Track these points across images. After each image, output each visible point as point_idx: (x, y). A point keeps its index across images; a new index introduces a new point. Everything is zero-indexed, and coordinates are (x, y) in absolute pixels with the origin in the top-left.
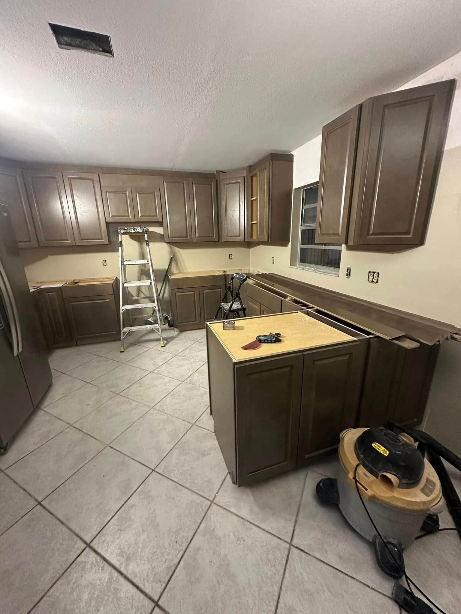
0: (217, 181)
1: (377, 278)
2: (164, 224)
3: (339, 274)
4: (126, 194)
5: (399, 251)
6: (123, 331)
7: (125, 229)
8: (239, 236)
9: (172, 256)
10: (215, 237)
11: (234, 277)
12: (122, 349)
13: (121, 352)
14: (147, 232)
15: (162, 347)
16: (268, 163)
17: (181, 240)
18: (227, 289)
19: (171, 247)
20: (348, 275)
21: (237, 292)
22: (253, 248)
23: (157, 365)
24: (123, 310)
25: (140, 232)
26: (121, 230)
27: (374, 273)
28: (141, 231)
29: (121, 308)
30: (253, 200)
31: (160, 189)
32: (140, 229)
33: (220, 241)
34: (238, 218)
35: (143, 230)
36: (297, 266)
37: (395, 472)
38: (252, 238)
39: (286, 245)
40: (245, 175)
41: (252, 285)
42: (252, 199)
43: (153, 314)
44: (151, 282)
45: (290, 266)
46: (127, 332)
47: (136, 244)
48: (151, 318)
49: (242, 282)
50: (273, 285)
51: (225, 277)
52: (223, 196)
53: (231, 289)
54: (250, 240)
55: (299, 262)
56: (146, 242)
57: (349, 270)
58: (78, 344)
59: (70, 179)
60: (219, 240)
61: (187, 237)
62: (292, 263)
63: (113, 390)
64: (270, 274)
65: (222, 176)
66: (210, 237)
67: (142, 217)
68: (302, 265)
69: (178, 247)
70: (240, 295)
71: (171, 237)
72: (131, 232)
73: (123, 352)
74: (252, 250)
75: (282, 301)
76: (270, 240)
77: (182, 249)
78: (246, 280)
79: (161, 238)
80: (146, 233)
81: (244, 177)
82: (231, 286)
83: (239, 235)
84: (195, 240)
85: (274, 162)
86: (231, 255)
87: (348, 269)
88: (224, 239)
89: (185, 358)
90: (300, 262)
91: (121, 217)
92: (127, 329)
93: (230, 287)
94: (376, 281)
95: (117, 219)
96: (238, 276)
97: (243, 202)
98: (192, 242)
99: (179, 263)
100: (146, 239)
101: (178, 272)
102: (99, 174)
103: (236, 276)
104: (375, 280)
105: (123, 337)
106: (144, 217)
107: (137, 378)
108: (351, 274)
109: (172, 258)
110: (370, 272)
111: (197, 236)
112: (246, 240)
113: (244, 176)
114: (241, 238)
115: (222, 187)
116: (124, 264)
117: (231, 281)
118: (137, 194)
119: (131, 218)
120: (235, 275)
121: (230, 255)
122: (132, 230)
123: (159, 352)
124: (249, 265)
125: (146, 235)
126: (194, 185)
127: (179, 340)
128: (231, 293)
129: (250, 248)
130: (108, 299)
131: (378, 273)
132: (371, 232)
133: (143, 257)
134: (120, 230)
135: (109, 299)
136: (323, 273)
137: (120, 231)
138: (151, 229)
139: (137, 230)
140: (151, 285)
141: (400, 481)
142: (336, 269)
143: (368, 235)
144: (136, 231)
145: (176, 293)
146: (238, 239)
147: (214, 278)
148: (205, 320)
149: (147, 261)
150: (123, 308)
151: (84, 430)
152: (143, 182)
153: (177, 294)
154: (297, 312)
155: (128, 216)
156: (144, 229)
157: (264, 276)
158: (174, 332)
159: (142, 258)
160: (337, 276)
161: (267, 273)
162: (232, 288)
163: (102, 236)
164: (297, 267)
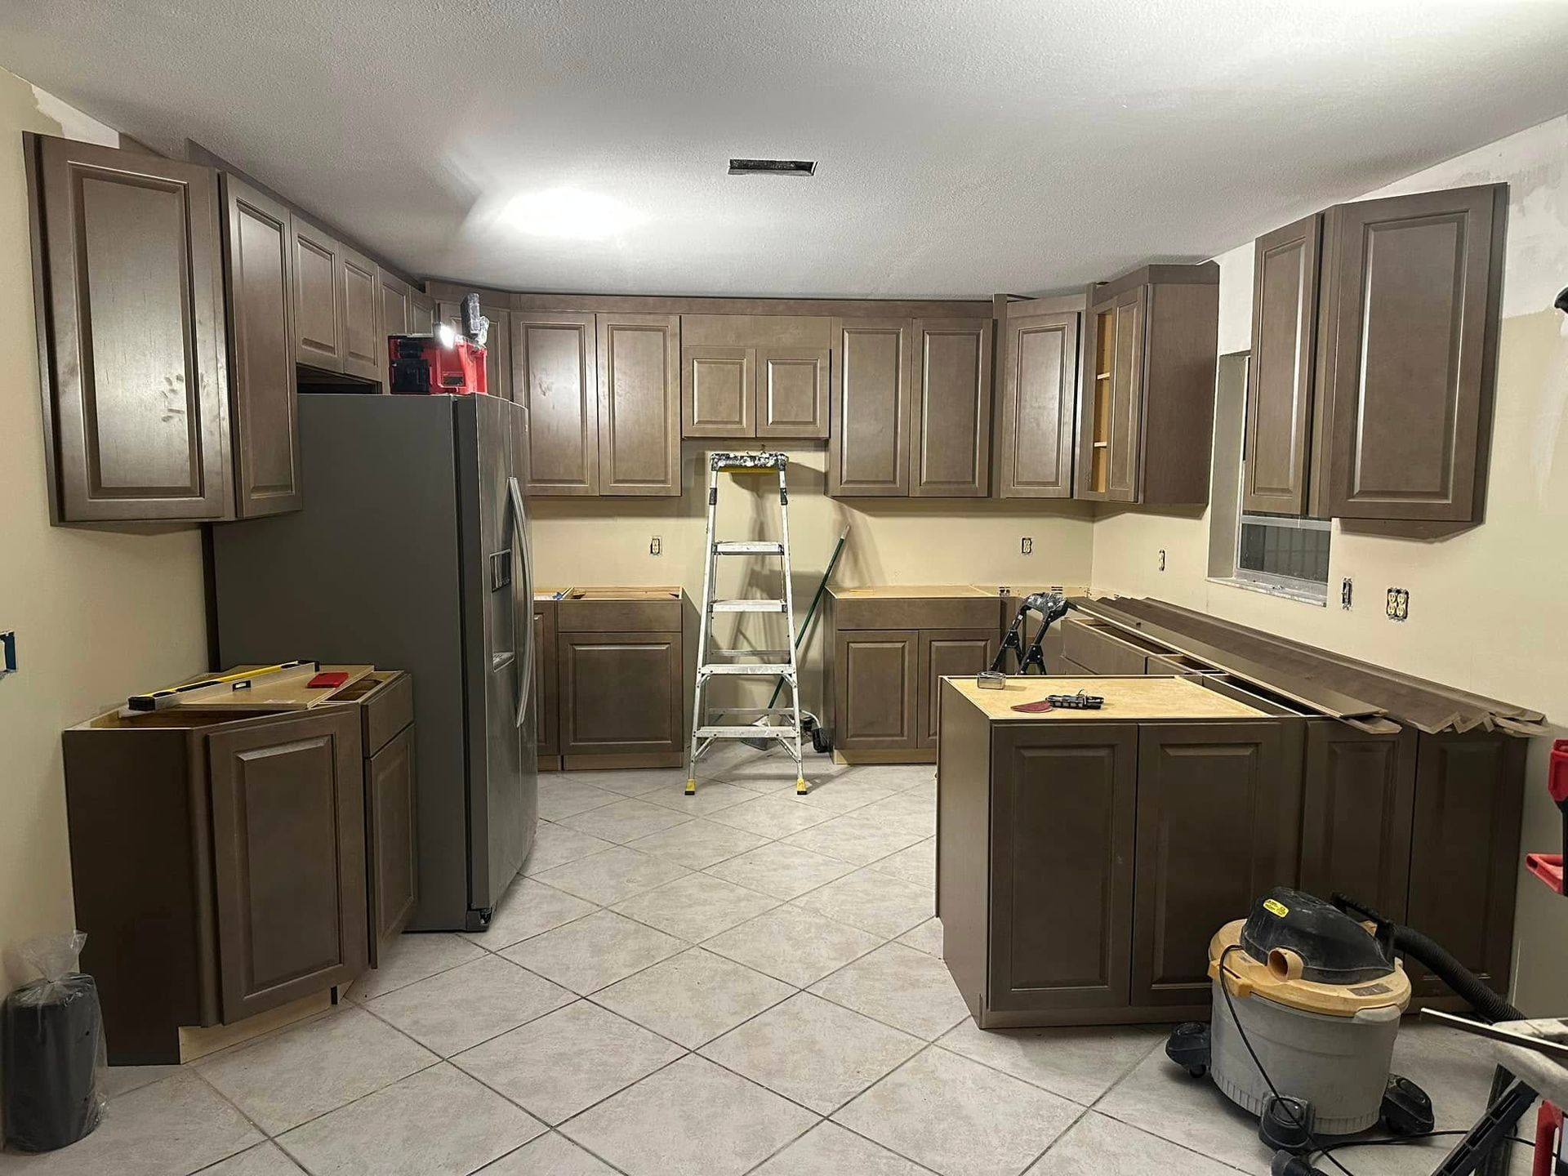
0: (995, 323)
1: (1404, 606)
2: (834, 444)
3: (1326, 600)
4: (741, 365)
5: (1441, 539)
6: (699, 734)
7: (728, 458)
8: (1056, 483)
9: (842, 538)
10: (980, 484)
11: (1030, 603)
12: (689, 784)
13: (687, 793)
14: (785, 466)
15: (799, 793)
16: (1141, 289)
17: (876, 489)
18: (1006, 642)
19: (842, 510)
20: (1347, 600)
21: (1034, 646)
22: (1106, 521)
23: (790, 830)
24: (703, 675)
25: (769, 465)
26: (719, 460)
27: (1398, 592)
28: (771, 463)
29: (698, 670)
30: (1101, 380)
31: (831, 351)
32: (768, 458)
33: (994, 495)
34: (1053, 430)
35: (777, 460)
36: (1233, 578)
37: (1296, 946)
38: (1097, 490)
39: (1197, 514)
40: (1082, 308)
41: (1084, 627)
42: (1099, 377)
43: (770, 707)
44: (784, 603)
45: (1209, 579)
46: (707, 738)
47: (745, 496)
48: (766, 717)
49: (1050, 616)
50: (1139, 624)
51: (1003, 605)
52: (1011, 363)
53: (1018, 640)
54: (1091, 496)
55: (1239, 566)
56: (782, 493)
57: (1347, 585)
58: (567, 766)
59: (613, 329)
60: (990, 494)
61: (894, 481)
62: (1216, 568)
63: (686, 862)
64: (1145, 601)
65: (1012, 311)
66: (964, 483)
67: (775, 426)
68: (1245, 576)
69: (863, 510)
70: (1042, 655)
71: (847, 482)
72: (745, 466)
73: (692, 793)
74: (1100, 528)
75: (1146, 659)
76: (1141, 498)
77: (874, 516)
78: (1063, 612)
79: (820, 483)
80: (784, 470)
81: (1079, 314)
82: (1020, 631)
83: (1053, 480)
84: (916, 492)
85: (1158, 287)
86: (1027, 543)
87: (1345, 584)
88: (1007, 490)
89: (868, 822)
90: (1241, 566)
91: (720, 426)
92: (708, 732)
93: (1015, 634)
94: (1402, 613)
95: (711, 430)
96: (1040, 600)
97: (1070, 383)
98: (908, 497)
99: (860, 557)
100: (783, 485)
101: (856, 584)
102: (680, 317)
103: (1036, 600)
104: (1400, 613)
105: (697, 750)
106: (781, 427)
107: (741, 849)
108: (1352, 596)
109: (842, 541)
110: (1390, 591)
111: (924, 479)
112: (1075, 497)
113: (1079, 309)
114: (1062, 489)
115: (1012, 337)
116: (718, 550)
117: (1020, 617)
118: (770, 365)
119: (747, 428)
120: (1033, 598)
121: (1023, 539)
122: (748, 459)
123: (793, 804)
124: (1088, 577)
125: (782, 474)
126: (927, 338)
127: (846, 783)
128: (1018, 656)
129: (1093, 522)
130: (666, 644)
131: (1407, 593)
132: (1357, 489)
133: (761, 534)
134: (716, 460)
135: (669, 643)
136: (1290, 597)
137: (716, 463)
138: (796, 457)
139: (759, 460)
140: (783, 612)
141: (1306, 963)
142: (1319, 585)
143: (1351, 495)
144: (756, 462)
145: (848, 643)
146: (1051, 492)
147: (969, 605)
148: (929, 736)
149: (780, 546)
150: (705, 670)
151: (636, 918)
152: (789, 333)
153: (851, 644)
154: (1173, 677)
155: (740, 422)
156: (779, 457)
157: (1124, 605)
158: (834, 765)
159: (757, 538)
160: (1320, 603)
161: (1139, 598)
162: (1021, 638)
163: (666, 474)
164: (1232, 581)
